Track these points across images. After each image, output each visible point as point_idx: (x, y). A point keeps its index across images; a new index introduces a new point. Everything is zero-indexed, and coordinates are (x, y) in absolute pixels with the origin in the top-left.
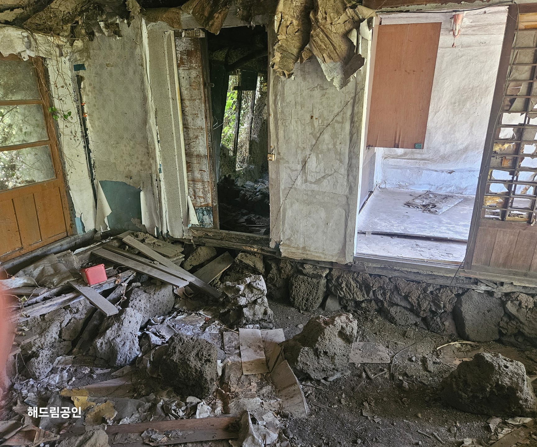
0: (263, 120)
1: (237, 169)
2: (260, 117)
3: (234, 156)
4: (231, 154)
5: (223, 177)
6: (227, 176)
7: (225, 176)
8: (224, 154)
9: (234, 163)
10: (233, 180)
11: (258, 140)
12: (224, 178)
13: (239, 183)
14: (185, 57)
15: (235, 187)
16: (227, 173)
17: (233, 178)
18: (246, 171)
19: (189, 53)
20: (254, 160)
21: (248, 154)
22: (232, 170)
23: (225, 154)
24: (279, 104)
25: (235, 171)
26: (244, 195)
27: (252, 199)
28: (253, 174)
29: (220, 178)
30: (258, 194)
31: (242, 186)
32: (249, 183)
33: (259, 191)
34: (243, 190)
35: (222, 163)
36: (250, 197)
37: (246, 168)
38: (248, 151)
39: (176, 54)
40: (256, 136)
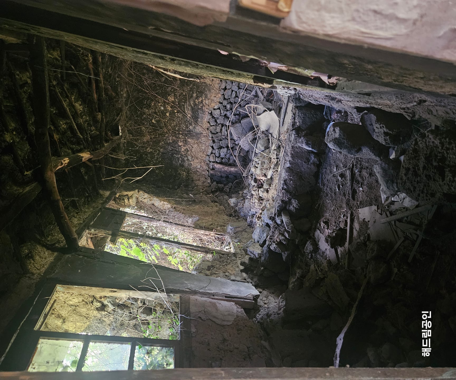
0: (171, 209)
1: (232, 250)
2: (167, 213)
3: (212, 253)
4: (209, 256)
5: (244, 275)
6: (242, 268)
7: (242, 271)
8: (209, 268)
9: (223, 254)
10: (251, 259)
11: (196, 218)
12: (247, 273)
13: (257, 251)
15: (263, 258)
16: (238, 267)
17: (246, 259)
18: (236, 238)
20: (221, 226)
21: (212, 233)
22: (234, 258)
23: (209, 266)
25: (235, 254)
26: (279, 244)
27: (288, 232)
29: (245, 280)
30: (279, 222)
31: (262, 246)
32: (256, 235)
33: (272, 219)
34: (269, 246)
35: (222, 274)
36: (283, 235)
37: (231, 237)
38: (207, 233)
40: (190, 220)
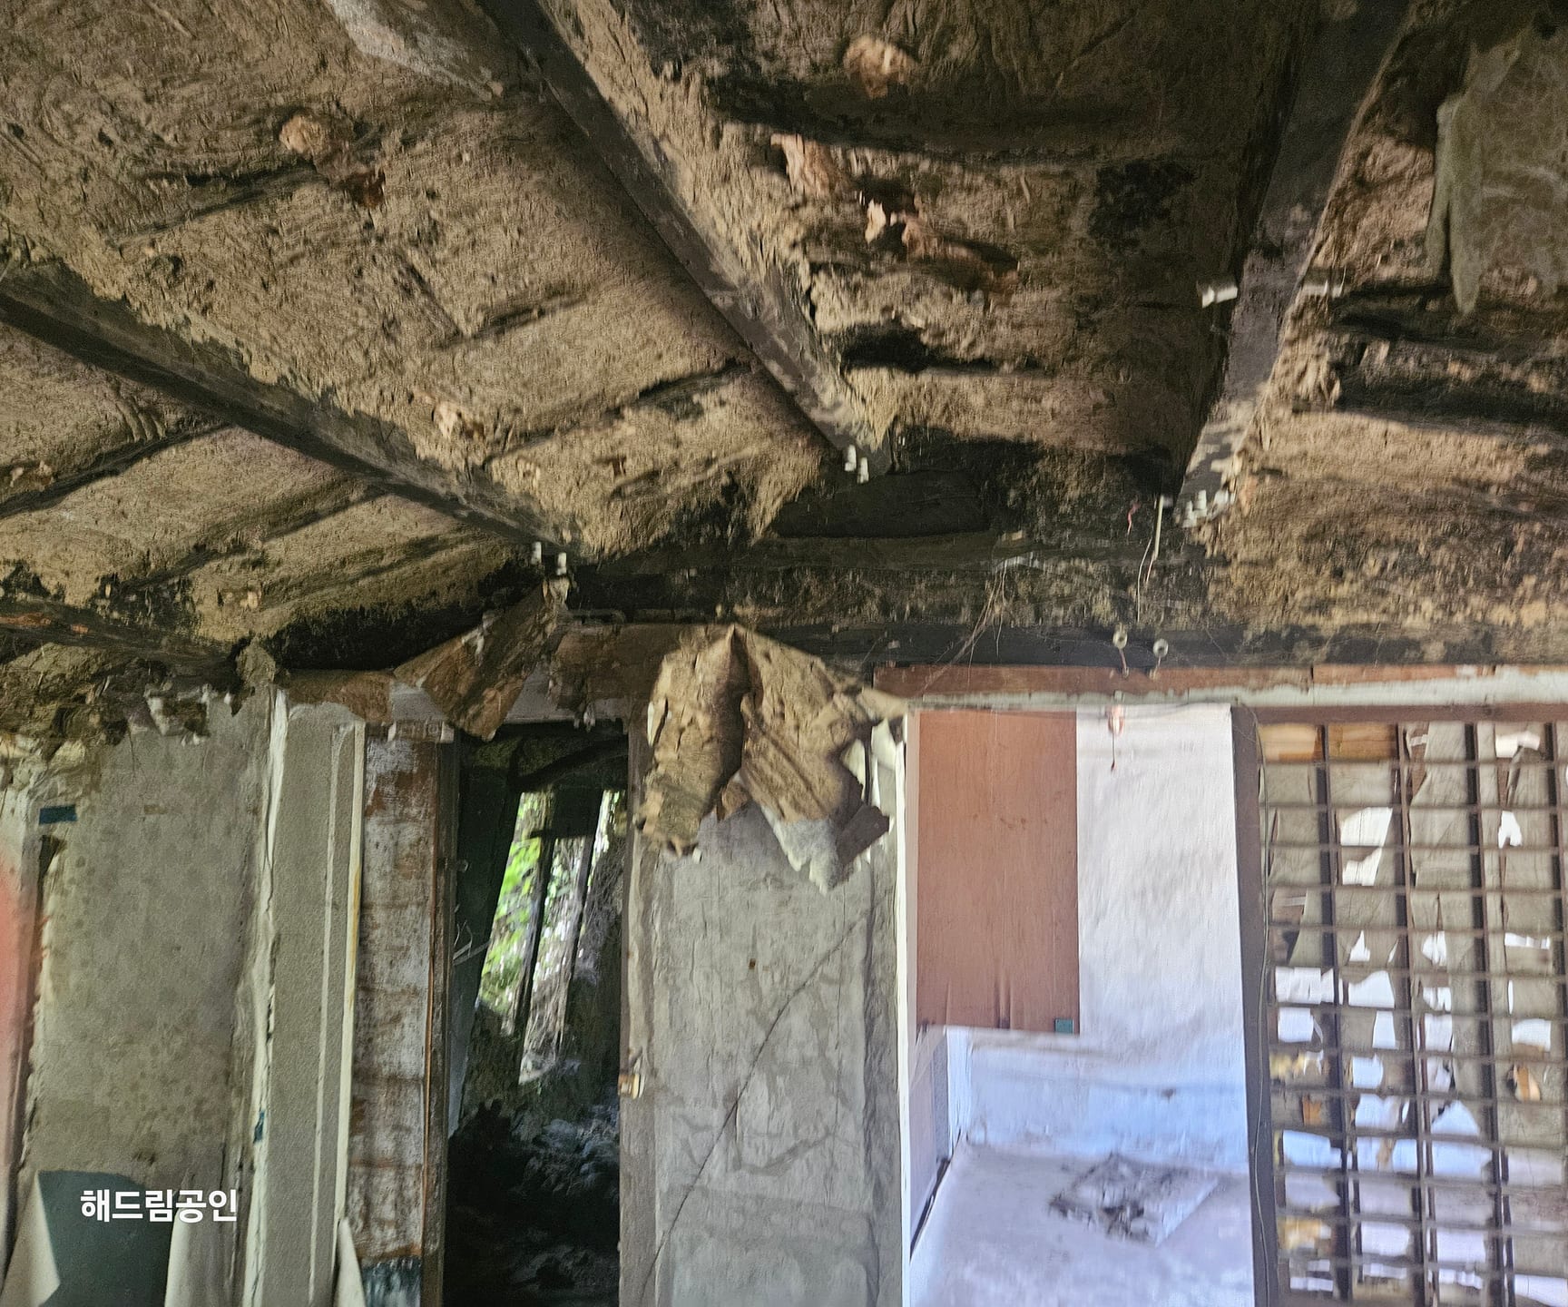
0: (613, 917)
1: (523, 1078)
2: (605, 908)
3: (515, 1034)
4: (508, 1027)
5: (474, 1112)
6: (489, 1104)
7: (482, 1105)
8: (485, 1032)
9: (514, 1059)
10: (507, 1121)
11: (595, 980)
12: (478, 1115)
13: (525, 1131)
14: (390, 789)
15: (511, 1145)
16: (490, 1095)
17: (507, 1111)
18: (552, 1082)
19: (402, 781)
20: (578, 1042)
21: (560, 1024)
22: (508, 1083)
23: (488, 1032)
24: (657, 925)
25: (515, 1084)
26: (541, 1175)
27: (565, 1189)
28: (573, 1090)
29: (464, 1113)
30: (585, 1167)
31: (537, 1141)
32: (559, 1127)
33: (591, 1156)
34: (538, 1155)
35: (475, 1063)
36: (558, 1180)
37: (552, 1072)
38: (561, 1012)
39: (365, 781)
40: (589, 965)
